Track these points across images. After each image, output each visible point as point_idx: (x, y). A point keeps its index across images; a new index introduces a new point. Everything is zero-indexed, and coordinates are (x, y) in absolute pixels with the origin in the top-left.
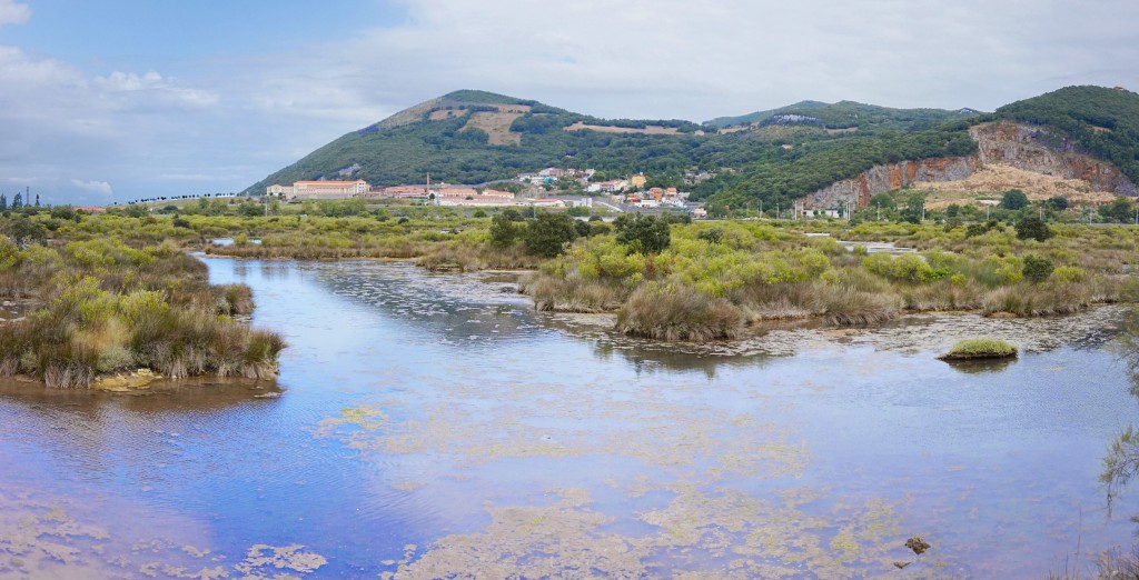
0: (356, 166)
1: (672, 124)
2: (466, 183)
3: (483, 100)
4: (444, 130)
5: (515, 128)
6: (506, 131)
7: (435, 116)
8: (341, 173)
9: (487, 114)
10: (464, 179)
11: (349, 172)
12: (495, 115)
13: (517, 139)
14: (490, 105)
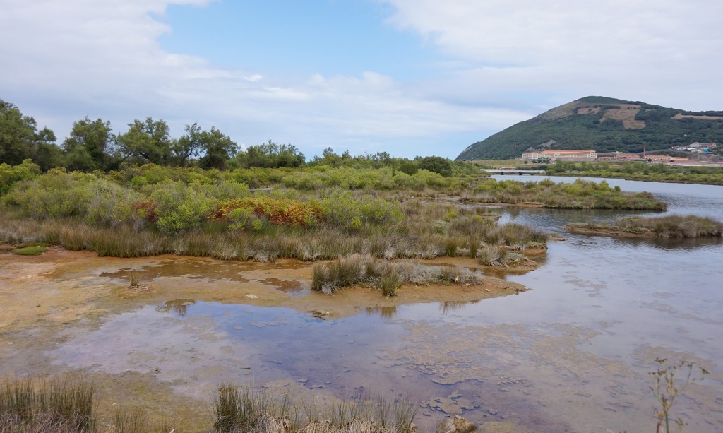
0: (552, 142)
1: (708, 114)
2: (631, 151)
3: (606, 102)
4: (593, 120)
5: (638, 118)
6: (633, 120)
7: (581, 112)
8: (544, 145)
9: (614, 110)
10: (630, 149)
11: (548, 144)
12: (620, 111)
13: (642, 125)
14: (612, 105)
